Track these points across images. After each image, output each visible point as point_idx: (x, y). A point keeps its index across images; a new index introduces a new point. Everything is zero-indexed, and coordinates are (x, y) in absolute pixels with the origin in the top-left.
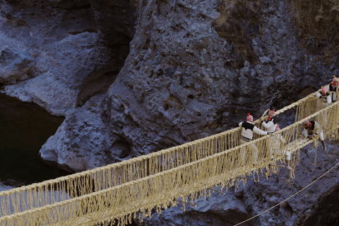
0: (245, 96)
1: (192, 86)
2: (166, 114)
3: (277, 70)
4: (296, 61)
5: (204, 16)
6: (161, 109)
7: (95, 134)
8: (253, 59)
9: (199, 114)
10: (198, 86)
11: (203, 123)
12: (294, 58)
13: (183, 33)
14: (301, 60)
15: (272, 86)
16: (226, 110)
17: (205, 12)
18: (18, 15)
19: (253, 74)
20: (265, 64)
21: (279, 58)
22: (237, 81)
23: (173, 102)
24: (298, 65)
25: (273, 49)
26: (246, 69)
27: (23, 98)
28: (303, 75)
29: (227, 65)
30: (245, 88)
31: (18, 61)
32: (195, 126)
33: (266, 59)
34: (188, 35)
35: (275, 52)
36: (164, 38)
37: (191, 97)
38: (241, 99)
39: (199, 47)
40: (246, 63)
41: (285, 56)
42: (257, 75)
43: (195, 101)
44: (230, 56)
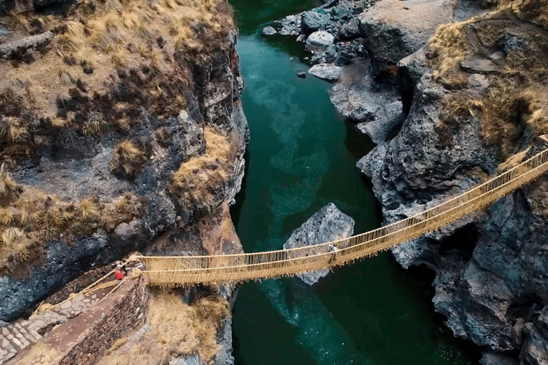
0: (442, 164)
1: (417, 154)
2: (404, 164)
3: (463, 154)
4: (475, 150)
5: (432, 120)
6: (402, 161)
7: (380, 161)
8: (451, 147)
9: (416, 169)
10: (420, 155)
11: (418, 174)
12: (474, 148)
13: (420, 126)
14: (478, 151)
15: (458, 161)
16: (431, 169)
17: (432, 118)
18: (378, 86)
19: (449, 154)
20: (457, 150)
21: (466, 147)
22: (440, 156)
23: (408, 159)
24: (475, 153)
25: (463, 142)
26: (446, 151)
27: (364, 131)
28: (477, 158)
29: (436, 147)
30: (443, 160)
31: (366, 112)
32: (414, 174)
33: (458, 147)
34: (421, 128)
35: (464, 144)
36: (413, 125)
37: (416, 159)
38: (440, 165)
39: (424, 136)
40: (447, 147)
41: (469, 147)
42: (451, 155)
43: (417, 162)
44: (439, 143)
